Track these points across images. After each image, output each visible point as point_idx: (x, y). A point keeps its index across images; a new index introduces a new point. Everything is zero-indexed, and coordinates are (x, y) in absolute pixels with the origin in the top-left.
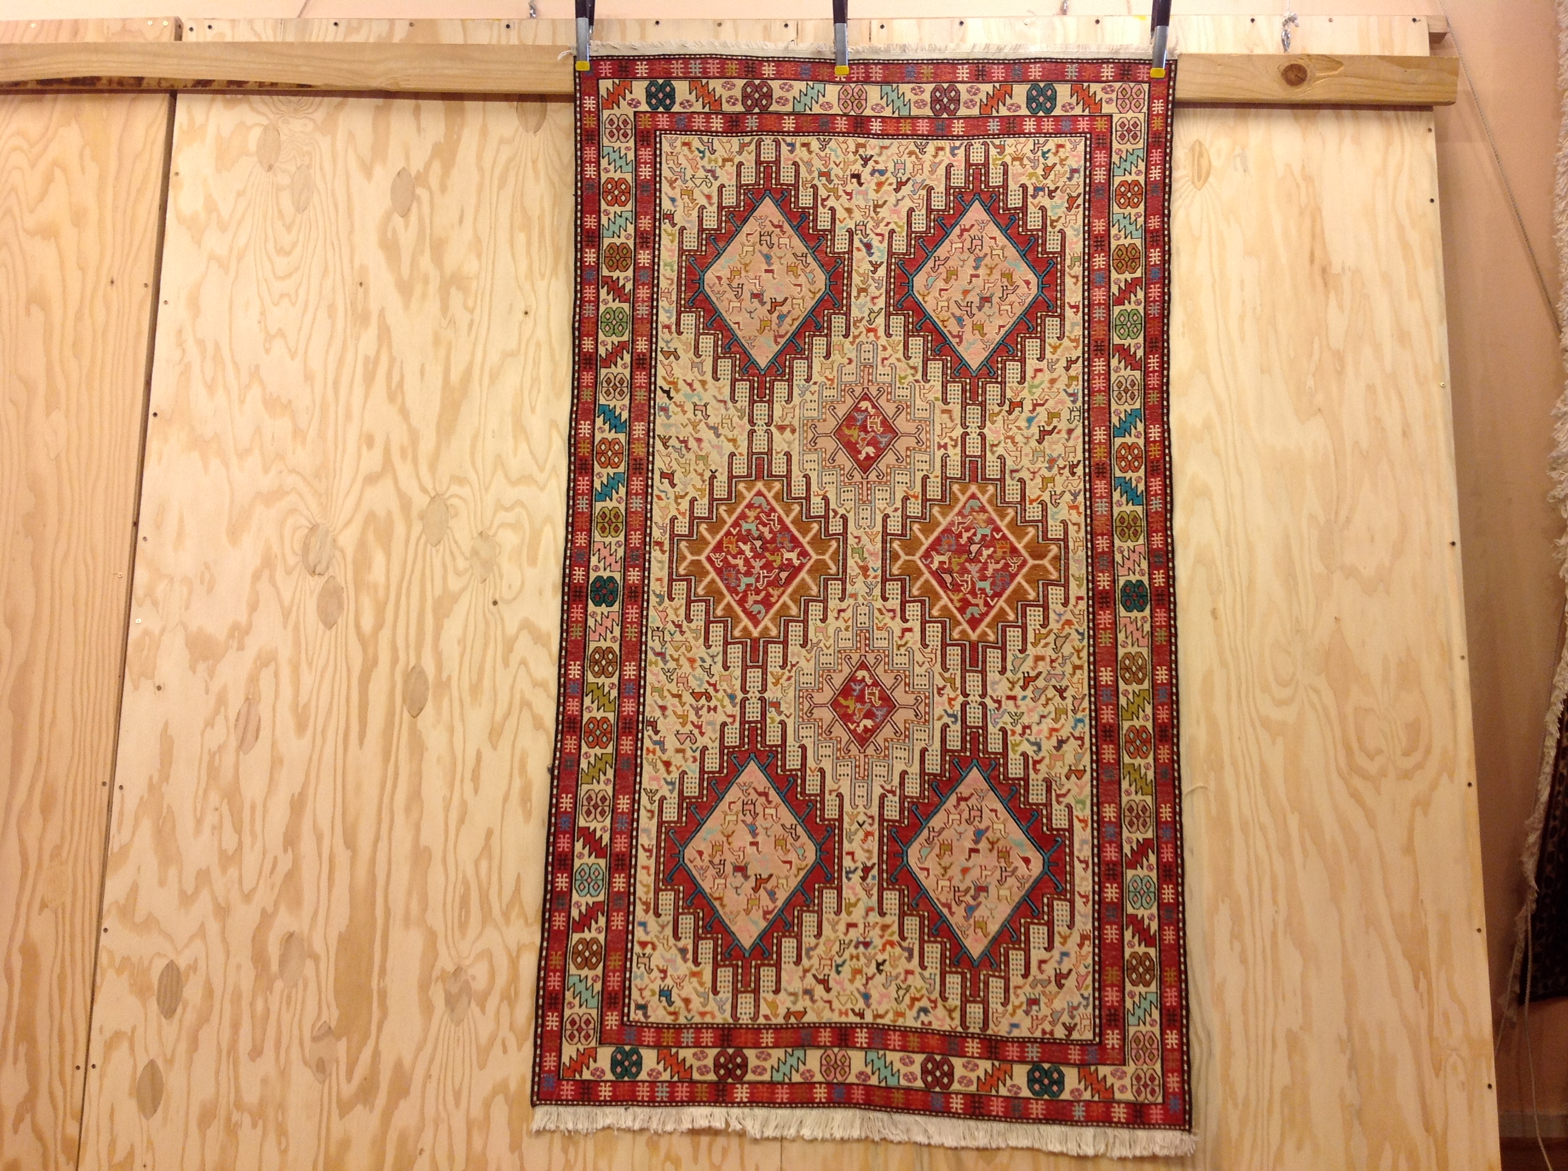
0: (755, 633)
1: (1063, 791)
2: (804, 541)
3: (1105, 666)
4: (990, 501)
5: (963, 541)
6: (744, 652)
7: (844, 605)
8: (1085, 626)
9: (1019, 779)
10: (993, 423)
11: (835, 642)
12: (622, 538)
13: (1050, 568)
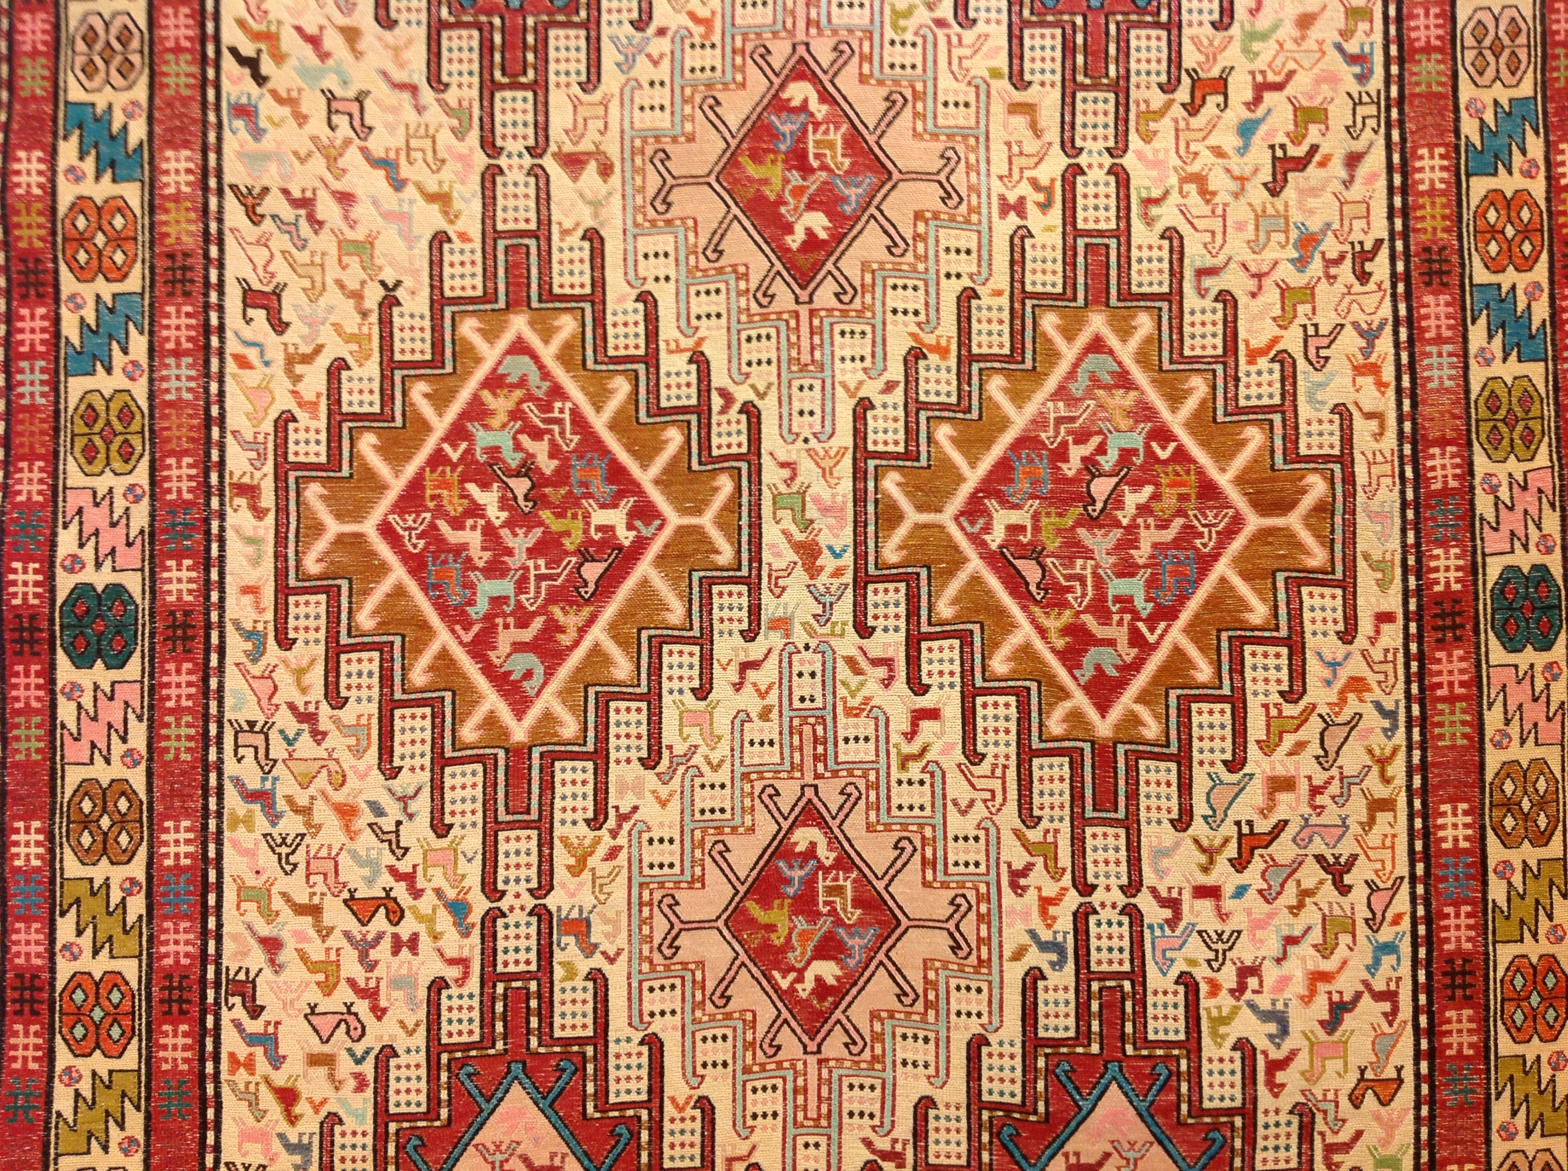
0: (519, 733)
1: (1344, 1137)
2: (646, 477)
3: (1453, 800)
4: (1142, 358)
5: (1072, 467)
6: (490, 785)
7: (755, 650)
8: (1399, 693)
9: (1230, 1112)
10: (1148, 138)
11: (738, 750)
12: (141, 475)
13: (1306, 537)
